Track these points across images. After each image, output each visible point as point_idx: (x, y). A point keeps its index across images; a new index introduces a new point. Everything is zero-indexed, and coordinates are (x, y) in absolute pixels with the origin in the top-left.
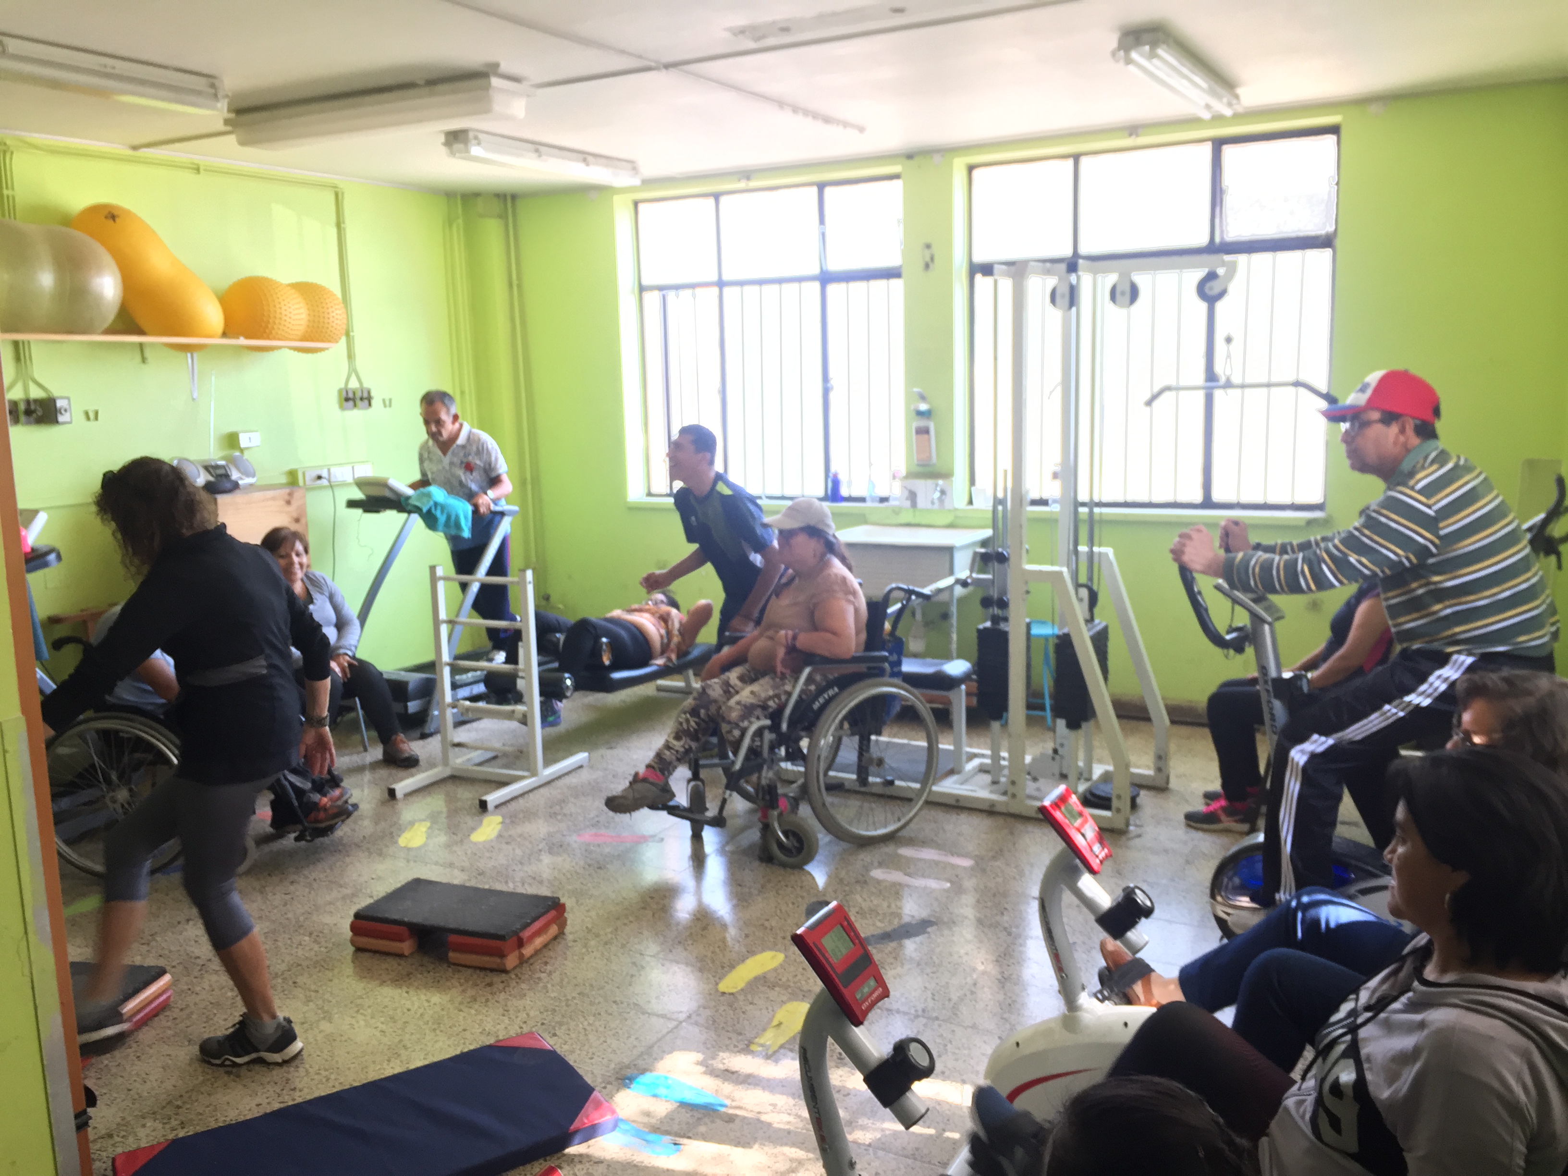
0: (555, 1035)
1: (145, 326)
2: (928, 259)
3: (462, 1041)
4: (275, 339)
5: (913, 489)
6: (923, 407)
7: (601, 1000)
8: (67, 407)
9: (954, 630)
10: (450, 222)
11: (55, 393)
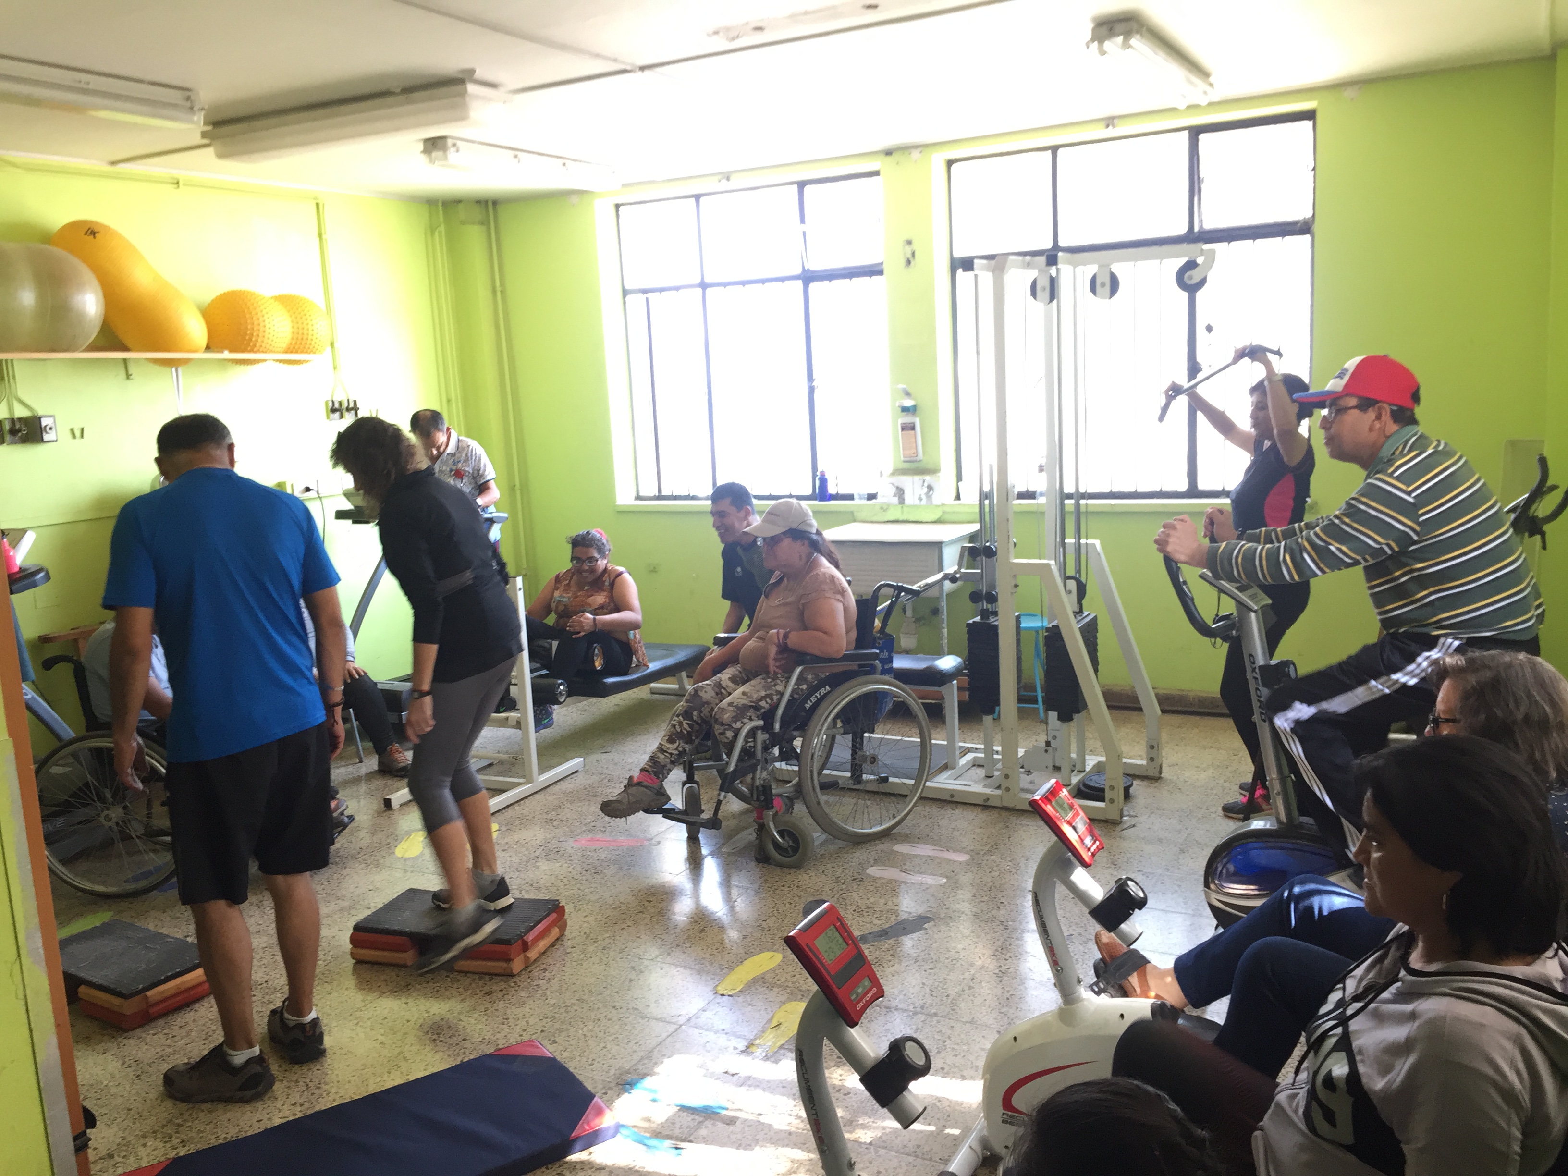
0: (555, 1042)
1: (129, 343)
2: (909, 255)
3: (462, 1051)
4: (258, 351)
5: (901, 486)
6: (908, 403)
7: (600, 1005)
8: (53, 426)
9: (945, 625)
10: (432, 229)
11: (40, 413)
